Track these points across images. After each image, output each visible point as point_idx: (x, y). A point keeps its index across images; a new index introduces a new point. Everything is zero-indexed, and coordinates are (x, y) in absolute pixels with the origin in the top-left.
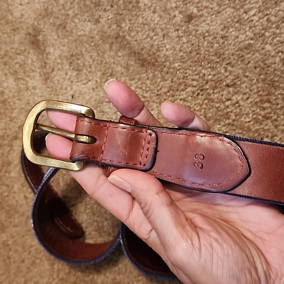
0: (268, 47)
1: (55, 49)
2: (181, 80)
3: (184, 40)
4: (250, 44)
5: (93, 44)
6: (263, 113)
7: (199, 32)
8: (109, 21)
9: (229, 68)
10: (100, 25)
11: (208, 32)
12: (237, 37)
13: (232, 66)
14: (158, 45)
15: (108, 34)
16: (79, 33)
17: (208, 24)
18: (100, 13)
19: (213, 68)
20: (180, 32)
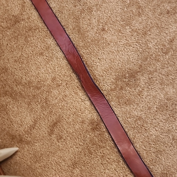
0: (118, 57)
1: (54, 4)
2: (87, 46)
3: (97, 35)
4: (114, 52)
5: (68, 13)
6: (102, 74)
7: (103, 36)
8: (79, 9)
9: (103, 54)
10: (75, 8)
11: (105, 38)
12: (112, 47)
13: (104, 54)
14: (88, 30)
15: (75, 14)
16: (66, 5)
17: (107, 36)
18: (78, 4)
19: (98, 50)
20: (98, 31)
